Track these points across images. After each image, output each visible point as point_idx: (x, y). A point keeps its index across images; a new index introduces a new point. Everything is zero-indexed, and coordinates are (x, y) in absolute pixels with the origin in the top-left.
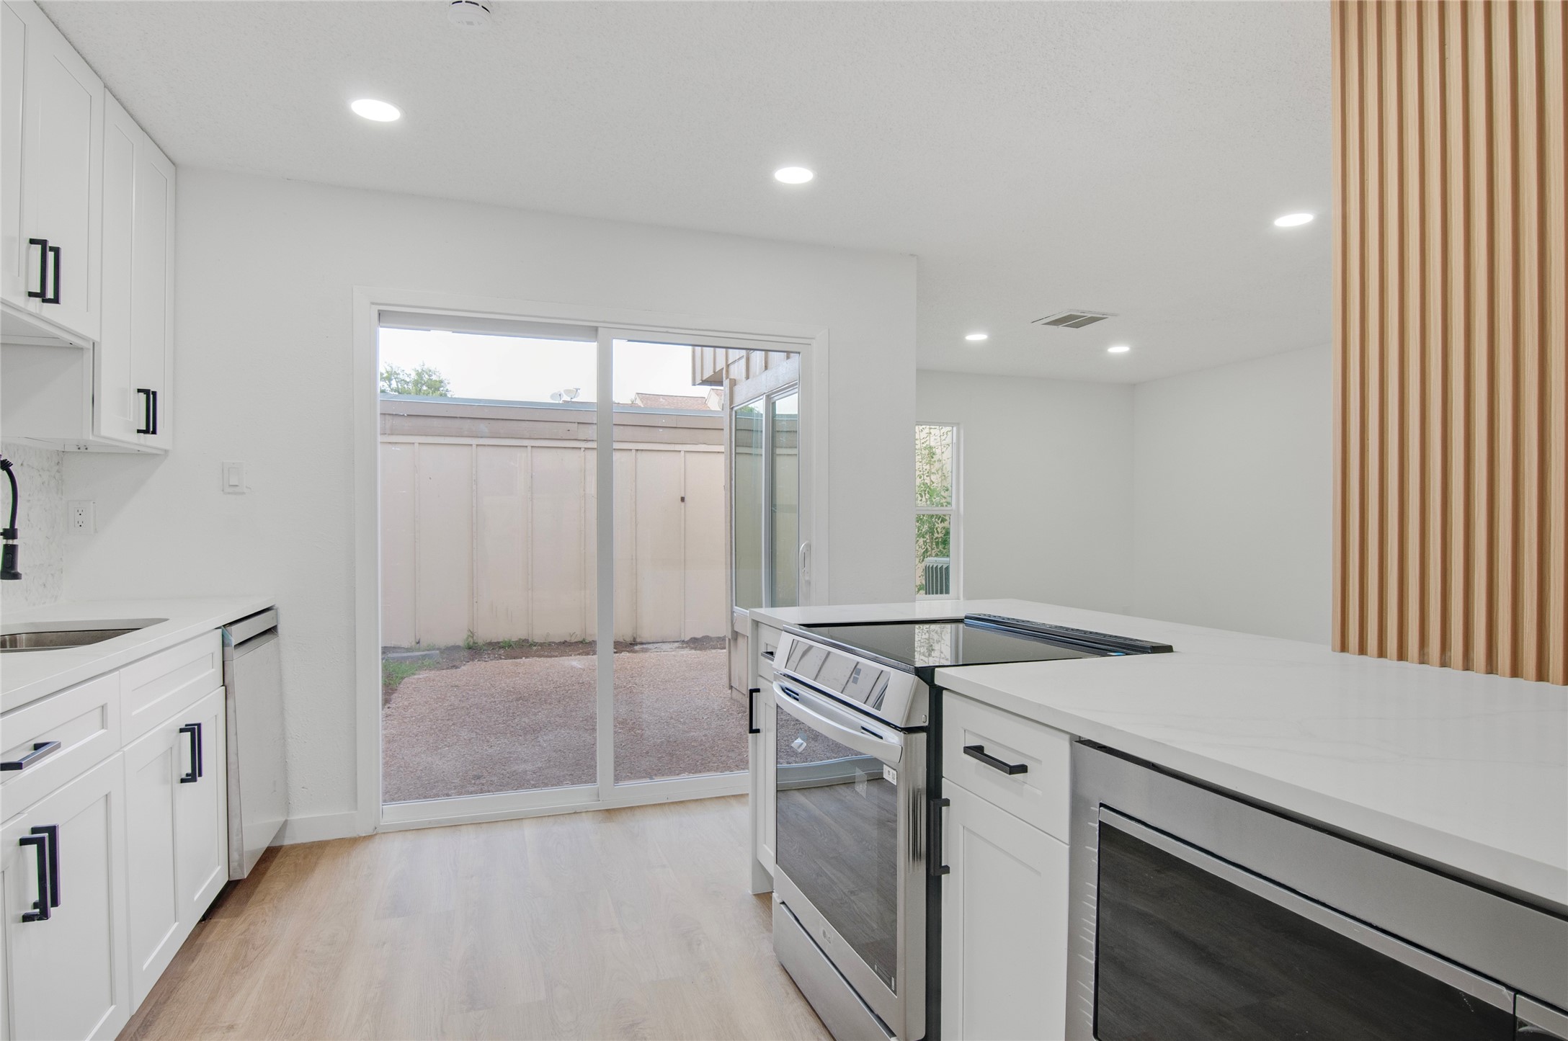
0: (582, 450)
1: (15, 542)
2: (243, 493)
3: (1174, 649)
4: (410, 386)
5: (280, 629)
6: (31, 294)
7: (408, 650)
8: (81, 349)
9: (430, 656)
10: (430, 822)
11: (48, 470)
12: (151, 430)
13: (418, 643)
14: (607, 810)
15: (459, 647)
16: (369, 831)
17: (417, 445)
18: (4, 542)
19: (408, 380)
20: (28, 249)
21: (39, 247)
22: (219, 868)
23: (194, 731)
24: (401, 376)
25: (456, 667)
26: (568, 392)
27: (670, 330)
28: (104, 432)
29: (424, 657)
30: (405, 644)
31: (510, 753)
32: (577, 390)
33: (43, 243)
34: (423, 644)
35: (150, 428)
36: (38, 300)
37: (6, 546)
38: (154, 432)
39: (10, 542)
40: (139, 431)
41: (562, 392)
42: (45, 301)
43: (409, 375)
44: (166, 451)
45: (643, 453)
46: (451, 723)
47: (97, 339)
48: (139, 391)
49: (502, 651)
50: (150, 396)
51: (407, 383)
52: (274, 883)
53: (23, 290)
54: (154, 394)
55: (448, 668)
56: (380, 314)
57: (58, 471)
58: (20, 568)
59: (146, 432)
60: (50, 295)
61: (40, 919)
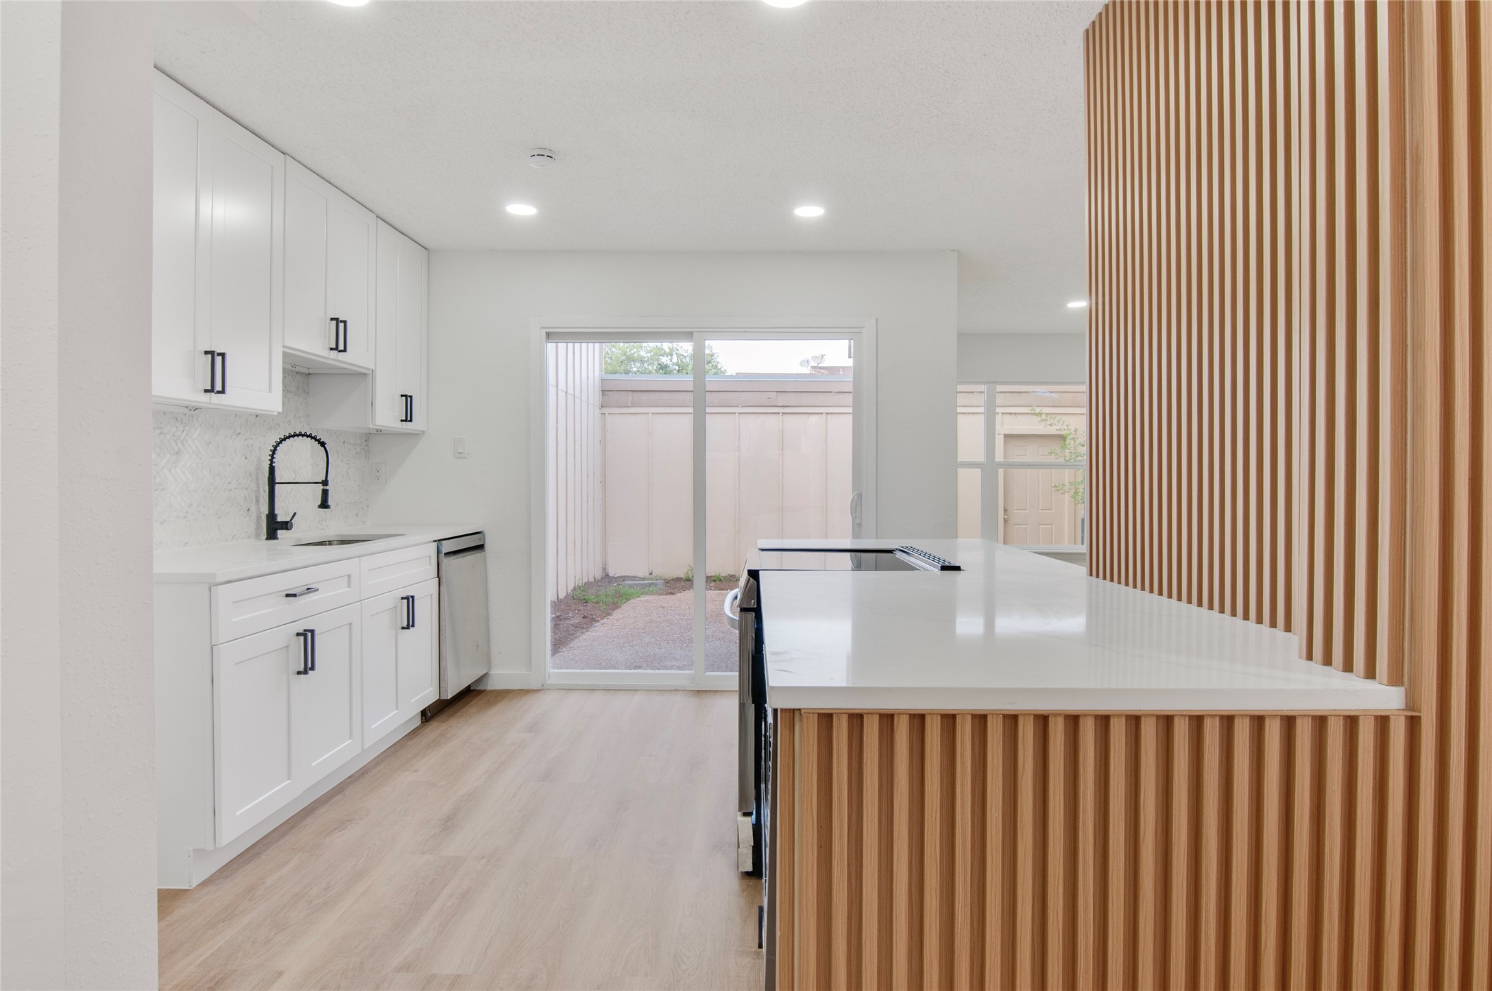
0: (781, 414)
1: (327, 488)
2: (466, 458)
3: (962, 568)
4: (688, 359)
5: (486, 546)
6: (331, 349)
7: (643, 579)
8: (366, 374)
9: (656, 585)
10: (577, 685)
11: (360, 445)
12: (409, 419)
13: (651, 574)
14: (698, 691)
15: (681, 579)
16: (539, 687)
17: (650, 414)
18: (322, 487)
19: (686, 355)
20: (330, 324)
21: (335, 322)
22: (431, 689)
23: (410, 600)
24: (680, 352)
25: (672, 594)
26: (814, 358)
27: (746, 330)
28: (377, 423)
29: (650, 585)
30: (641, 575)
31: (670, 654)
32: (823, 356)
33: (337, 319)
34: (654, 575)
35: (408, 418)
36: (336, 352)
37: (323, 490)
38: (411, 421)
39: (325, 488)
40: (402, 421)
41: (810, 359)
42: (341, 351)
43: (687, 351)
44: (423, 432)
45: (834, 415)
46: (642, 631)
47: (373, 368)
48: (402, 396)
49: (713, 584)
50: (408, 398)
51: (685, 357)
52: (472, 708)
53: (328, 347)
54: (411, 397)
55: (666, 594)
56: (548, 334)
57: (366, 445)
58: (330, 502)
59: (406, 420)
60: (341, 347)
61: (304, 674)
